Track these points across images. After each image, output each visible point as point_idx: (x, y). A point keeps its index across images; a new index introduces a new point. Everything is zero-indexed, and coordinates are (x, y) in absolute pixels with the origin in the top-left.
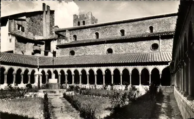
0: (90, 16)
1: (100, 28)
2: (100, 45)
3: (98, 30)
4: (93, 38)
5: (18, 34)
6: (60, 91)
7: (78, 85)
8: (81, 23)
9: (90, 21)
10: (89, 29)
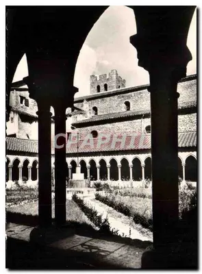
0: (114, 76)
1: (132, 94)
2: (134, 121)
3: (129, 97)
4: (122, 110)
5: (21, 110)
6: (89, 191)
7: (106, 182)
8: (102, 88)
9: (114, 84)
10: (116, 97)
